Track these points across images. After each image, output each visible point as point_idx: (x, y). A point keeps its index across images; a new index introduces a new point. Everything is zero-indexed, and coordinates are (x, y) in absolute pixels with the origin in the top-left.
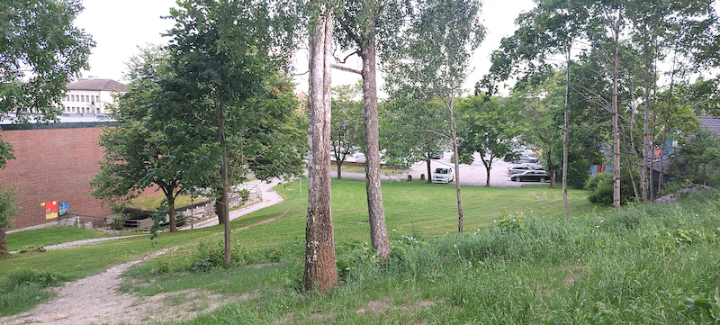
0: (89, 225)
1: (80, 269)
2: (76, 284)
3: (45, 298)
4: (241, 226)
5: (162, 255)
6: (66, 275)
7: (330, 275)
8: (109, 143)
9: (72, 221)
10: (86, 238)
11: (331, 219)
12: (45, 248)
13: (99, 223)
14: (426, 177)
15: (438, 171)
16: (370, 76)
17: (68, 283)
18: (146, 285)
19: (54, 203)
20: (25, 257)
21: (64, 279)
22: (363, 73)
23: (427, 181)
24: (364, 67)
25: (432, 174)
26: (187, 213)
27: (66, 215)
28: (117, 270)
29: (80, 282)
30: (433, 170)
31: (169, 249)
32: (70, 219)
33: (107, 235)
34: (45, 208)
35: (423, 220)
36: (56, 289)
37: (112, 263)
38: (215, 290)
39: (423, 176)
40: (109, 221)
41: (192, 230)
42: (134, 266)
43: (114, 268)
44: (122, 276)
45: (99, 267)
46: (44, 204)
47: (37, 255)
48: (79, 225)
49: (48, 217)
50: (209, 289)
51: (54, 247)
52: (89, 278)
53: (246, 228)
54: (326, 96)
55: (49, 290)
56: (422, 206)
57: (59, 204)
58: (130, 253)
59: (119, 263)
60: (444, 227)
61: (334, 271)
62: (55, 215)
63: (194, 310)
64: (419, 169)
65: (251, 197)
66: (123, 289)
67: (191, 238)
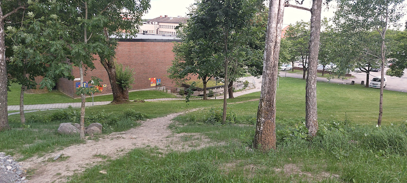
0: (169, 91)
1: (156, 113)
2: (151, 121)
3: (135, 125)
4: (239, 101)
5: (195, 111)
6: (148, 115)
7: (270, 141)
8: (177, 50)
9: (162, 88)
10: (167, 97)
11: (275, 105)
12: (145, 100)
13: (174, 91)
14: (365, 83)
15: (375, 80)
16: (317, 12)
17: (148, 119)
18: (182, 126)
19: (155, 79)
20: (136, 104)
21: (147, 117)
22: (311, 10)
23: (365, 86)
24: (313, 6)
25: (370, 82)
26: (214, 91)
27: (160, 85)
28: (172, 116)
29: (154, 120)
30: (371, 78)
31: (199, 109)
32: (161, 88)
33: (176, 97)
34: (151, 81)
35: (356, 111)
36: (142, 122)
37: (171, 112)
38: (208, 136)
39: (363, 82)
40: (178, 90)
41: (215, 100)
42: (180, 115)
43: (171, 115)
44: (173, 119)
45: (165, 113)
46: (150, 79)
47: (141, 103)
48: (165, 91)
49: (151, 85)
50: (206, 134)
51: (149, 100)
52: (158, 118)
53: (242, 102)
54: (279, 25)
55: (138, 122)
56: (357, 102)
57: (157, 79)
58: (180, 108)
59: (173, 112)
60: (371, 118)
61: (273, 139)
62: (154, 85)
63: (192, 146)
64: (360, 77)
65: (249, 85)
66: (170, 127)
67: (212, 104)
